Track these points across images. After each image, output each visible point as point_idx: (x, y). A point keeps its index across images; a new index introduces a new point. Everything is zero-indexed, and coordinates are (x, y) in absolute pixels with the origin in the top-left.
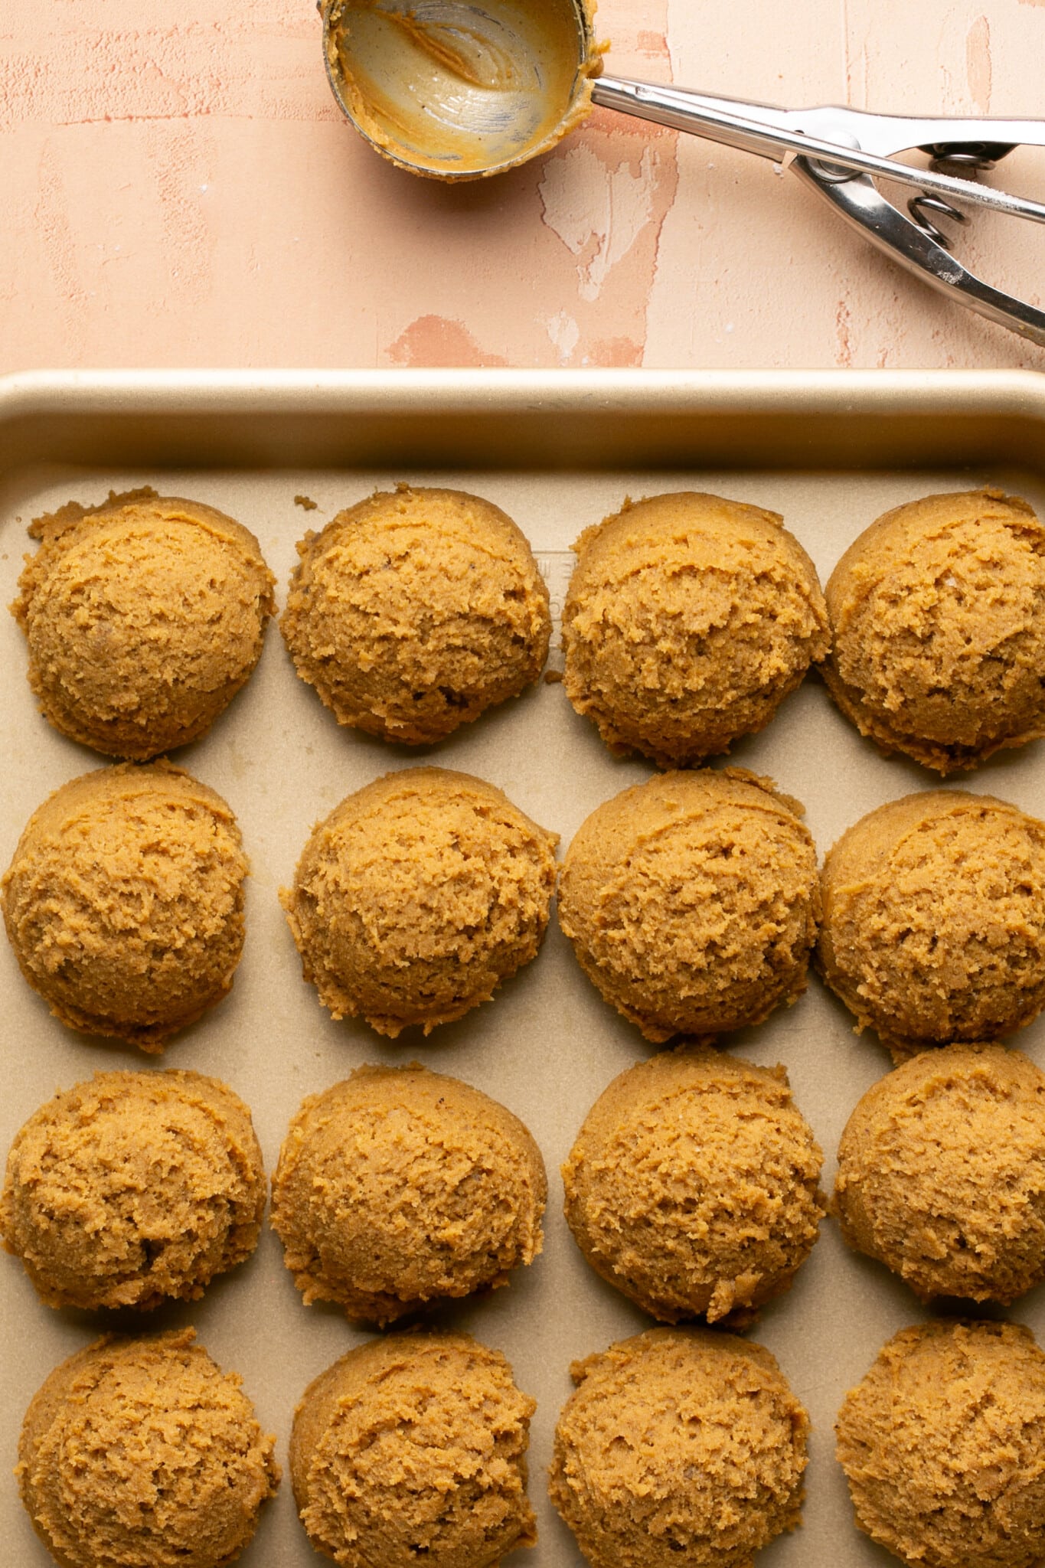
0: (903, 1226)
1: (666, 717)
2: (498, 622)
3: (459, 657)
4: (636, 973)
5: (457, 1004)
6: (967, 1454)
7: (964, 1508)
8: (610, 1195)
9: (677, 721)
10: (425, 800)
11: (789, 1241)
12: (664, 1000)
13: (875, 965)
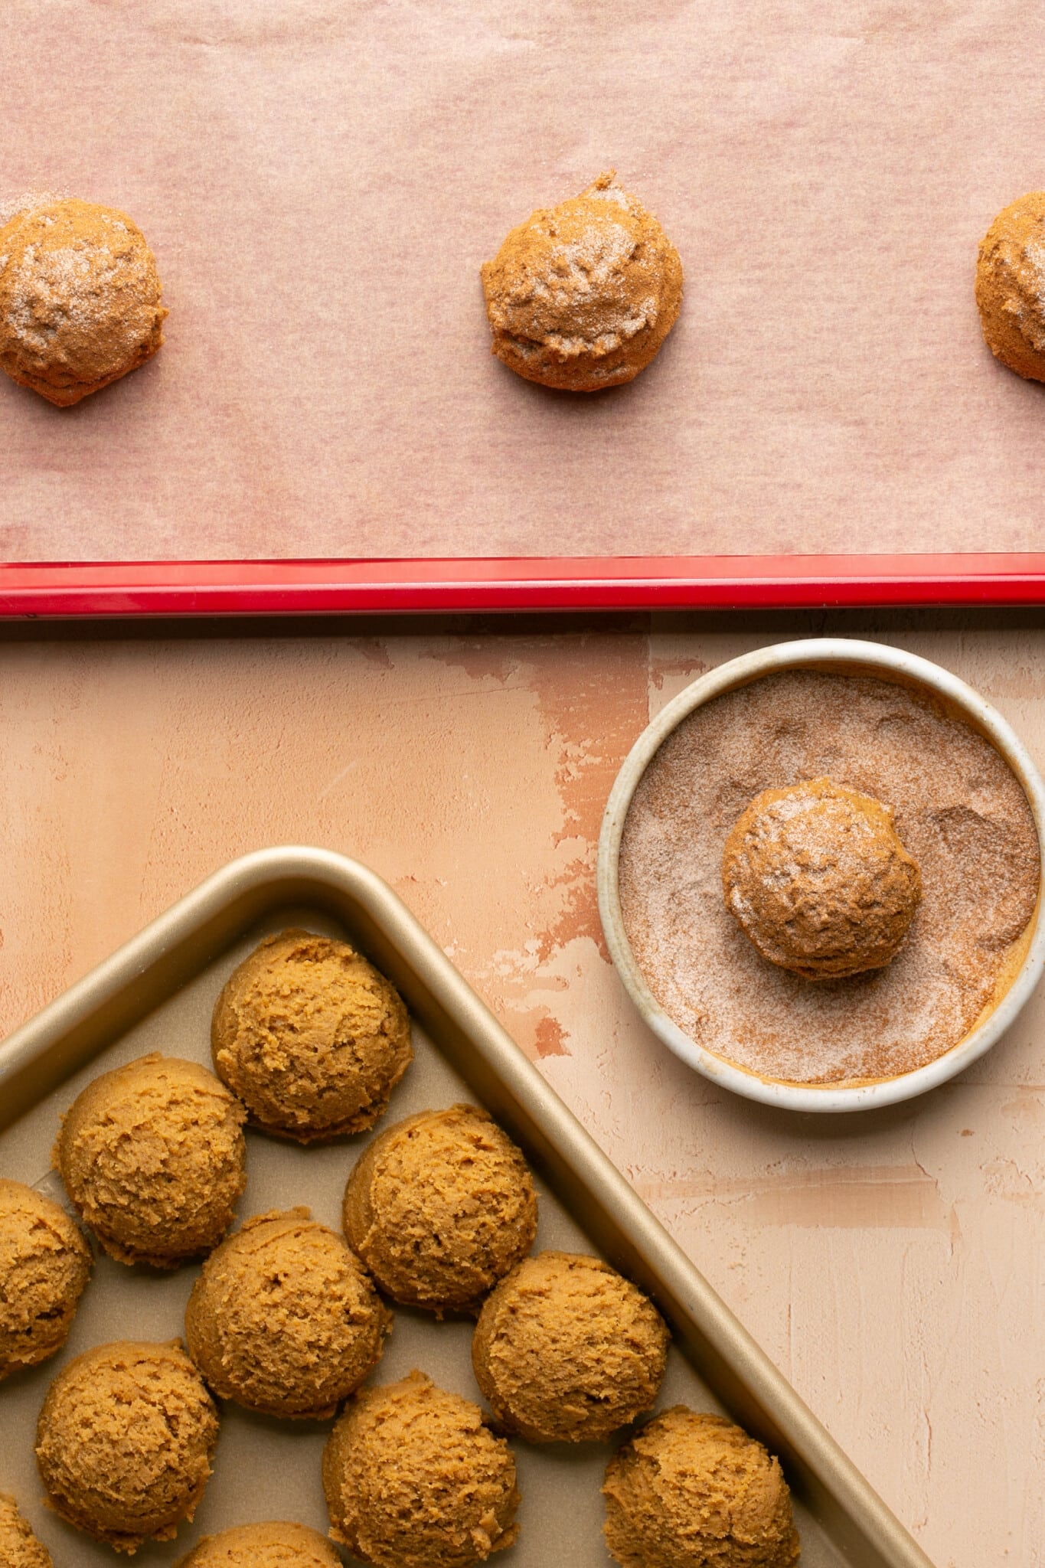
0: (552, 1415)
1: (181, 1232)
2: (38, 1253)
3: (32, 1292)
4: (281, 1393)
5: (194, 1491)
6: (693, 1518)
7: (717, 1551)
8: (369, 1532)
9: (189, 1228)
10: (81, 1387)
11: (494, 1475)
12: (311, 1396)
13: (415, 1276)
